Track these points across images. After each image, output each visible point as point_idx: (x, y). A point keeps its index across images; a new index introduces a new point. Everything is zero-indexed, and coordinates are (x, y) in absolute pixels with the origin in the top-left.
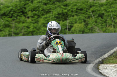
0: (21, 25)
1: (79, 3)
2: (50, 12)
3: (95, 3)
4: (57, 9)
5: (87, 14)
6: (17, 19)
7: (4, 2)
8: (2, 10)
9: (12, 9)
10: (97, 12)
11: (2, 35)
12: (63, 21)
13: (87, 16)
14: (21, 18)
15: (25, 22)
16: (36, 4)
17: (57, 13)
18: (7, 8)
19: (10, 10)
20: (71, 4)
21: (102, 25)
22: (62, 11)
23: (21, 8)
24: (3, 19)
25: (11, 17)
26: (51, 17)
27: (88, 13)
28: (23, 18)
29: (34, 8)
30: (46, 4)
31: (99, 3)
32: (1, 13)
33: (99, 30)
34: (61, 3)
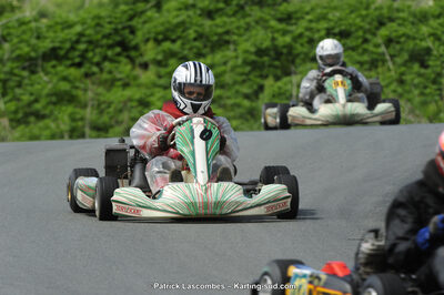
0: (118, 95)
1: (335, 8)
2: (228, 42)
3: (398, 10)
4: (254, 32)
5: (365, 51)
6: (102, 70)
7: (51, 8)
8: (45, 38)
9: (81, 35)
10: (405, 42)
11: (47, 133)
12: (277, 78)
13: (366, 58)
14: (117, 68)
15: (132, 82)
16: (175, 13)
17: (253, 49)
18: (63, 29)
19: (74, 38)
20: (307, 13)
21: (422, 94)
22: (273, 39)
23: (116, 31)
24: (47, 73)
25: (79, 65)
26: (231, 64)
27: (370, 47)
28: (125, 68)
29: (168, 30)
30: (210, 14)
31: (413, 9)
32: (41, 51)
33: (412, 111)
34: (266, 10)
